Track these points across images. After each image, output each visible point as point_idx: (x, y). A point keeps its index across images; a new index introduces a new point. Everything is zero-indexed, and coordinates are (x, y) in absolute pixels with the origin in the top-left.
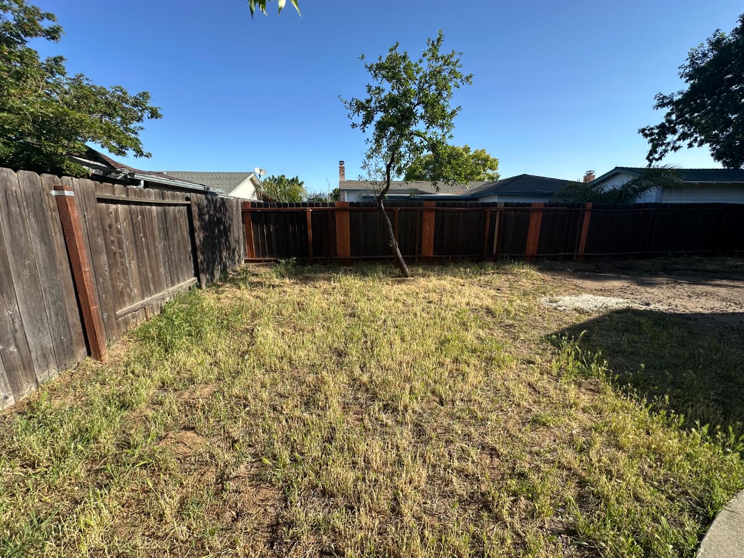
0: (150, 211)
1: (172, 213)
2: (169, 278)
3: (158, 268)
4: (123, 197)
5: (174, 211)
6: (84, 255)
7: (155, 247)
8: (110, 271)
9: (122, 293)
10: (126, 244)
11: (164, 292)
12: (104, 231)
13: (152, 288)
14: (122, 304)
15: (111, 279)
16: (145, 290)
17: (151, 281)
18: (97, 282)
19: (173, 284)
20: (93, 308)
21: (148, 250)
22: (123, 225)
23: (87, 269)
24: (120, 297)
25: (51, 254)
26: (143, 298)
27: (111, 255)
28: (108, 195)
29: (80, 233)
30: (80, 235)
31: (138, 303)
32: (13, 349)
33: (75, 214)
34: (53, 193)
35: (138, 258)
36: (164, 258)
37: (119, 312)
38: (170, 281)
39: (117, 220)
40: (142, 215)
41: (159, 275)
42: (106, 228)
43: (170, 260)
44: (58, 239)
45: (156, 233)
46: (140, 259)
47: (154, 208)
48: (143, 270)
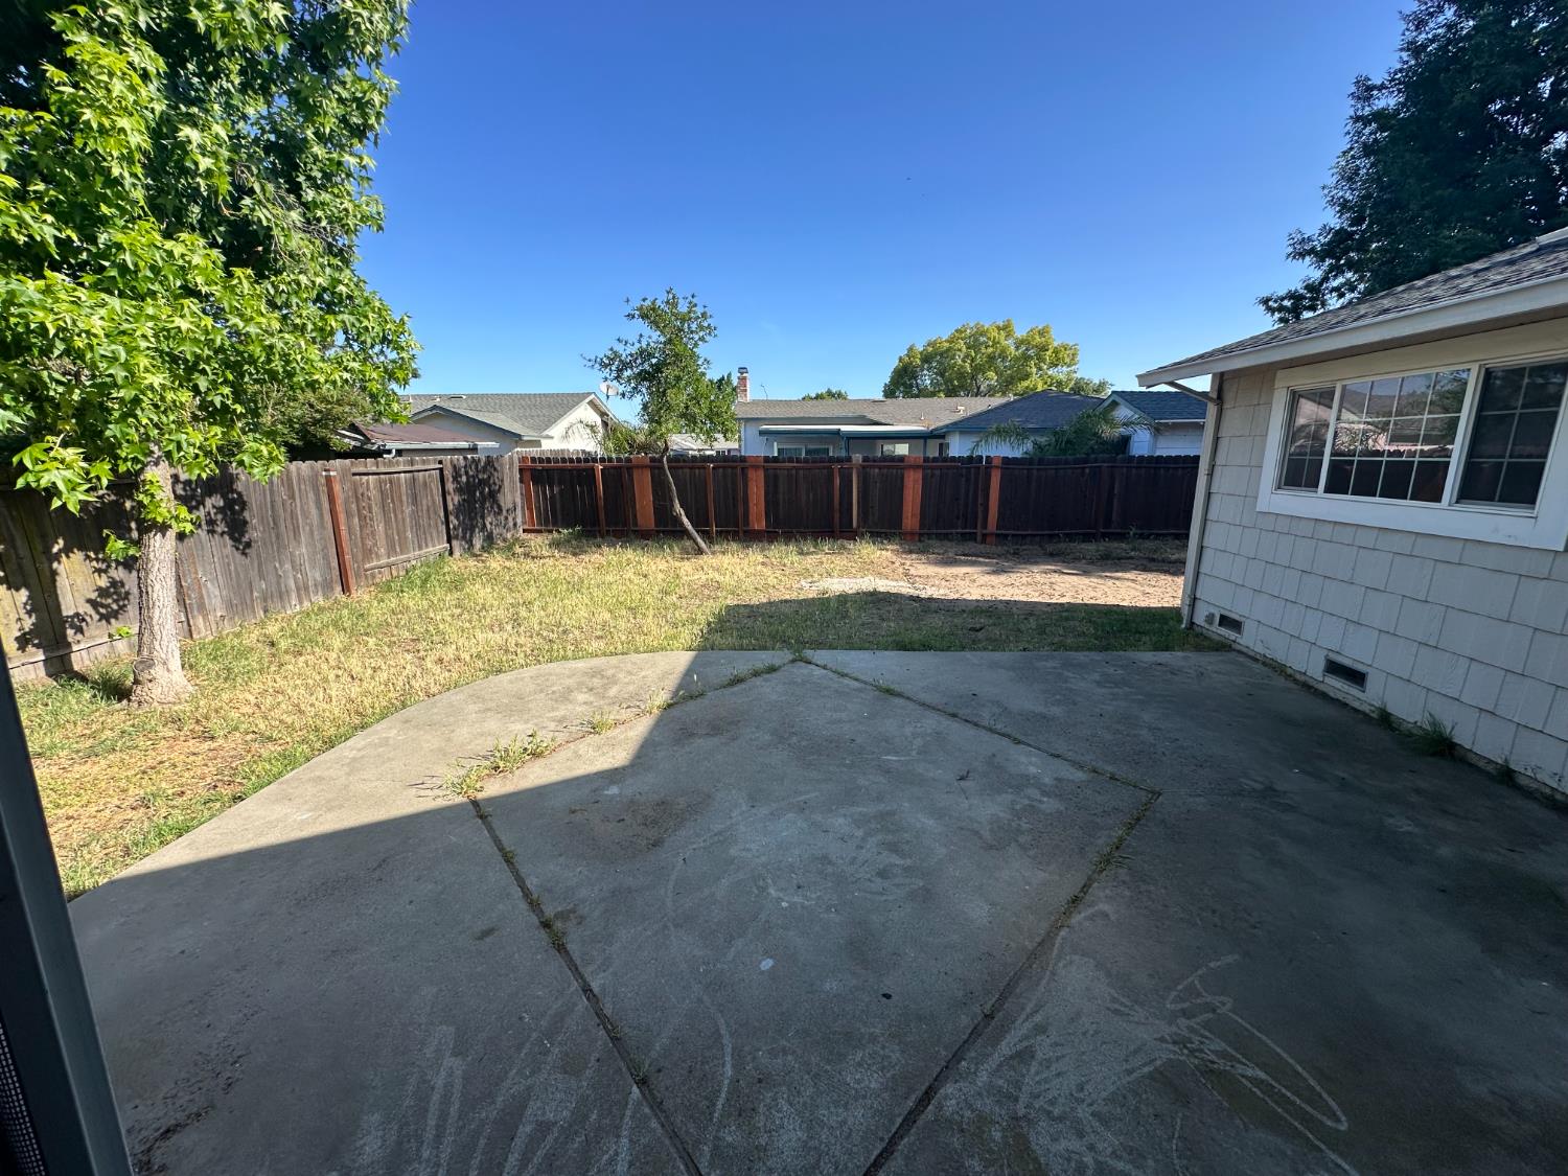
0: (399, 479)
1: (421, 478)
2: (416, 542)
3: (405, 532)
4: (374, 469)
5: (424, 476)
6: (342, 517)
7: (402, 512)
8: (361, 531)
9: (370, 550)
10: (375, 509)
11: (411, 555)
12: (357, 497)
13: (398, 550)
14: (370, 560)
15: (362, 538)
16: (391, 551)
17: (397, 544)
18: (351, 539)
19: (420, 548)
20: (347, 557)
21: (396, 516)
22: (374, 493)
23: (342, 527)
24: (368, 554)
25: (321, 516)
26: (389, 558)
27: (362, 518)
28: (362, 469)
29: (340, 502)
30: (340, 501)
31: (384, 561)
32: (299, 575)
33: (337, 488)
34: (324, 473)
35: (385, 521)
36: (411, 522)
37: (367, 566)
38: (417, 545)
39: (368, 489)
40: (391, 482)
41: (406, 538)
42: (358, 496)
43: (418, 526)
44: (326, 506)
45: (404, 498)
46: (387, 522)
47: (403, 474)
48: (390, 532)
